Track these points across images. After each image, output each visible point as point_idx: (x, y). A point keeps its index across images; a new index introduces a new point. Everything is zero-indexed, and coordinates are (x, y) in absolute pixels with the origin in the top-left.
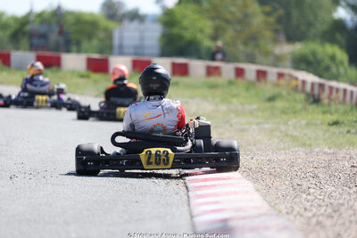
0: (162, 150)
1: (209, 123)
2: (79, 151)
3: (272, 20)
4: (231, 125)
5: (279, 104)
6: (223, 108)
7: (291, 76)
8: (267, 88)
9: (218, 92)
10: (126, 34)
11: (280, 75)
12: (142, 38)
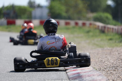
0: (54, 58)
1: (75, 45)
2: (16, 61)
5: (91, 34)
8: (86, 28)
11: (91, 24)
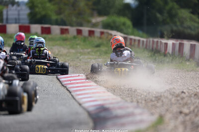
3: (90, 3)
4: (80, 60)
5: (103, 49)
6: (73, 51)
7: (108, 33)
8: (96, 40)
9: (68, 43)
10: (10, 13)
11: (102, 33)
12: (19, 15)
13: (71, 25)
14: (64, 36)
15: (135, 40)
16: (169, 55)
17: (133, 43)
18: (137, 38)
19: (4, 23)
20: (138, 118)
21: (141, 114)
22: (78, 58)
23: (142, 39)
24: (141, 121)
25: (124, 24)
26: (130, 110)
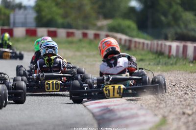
6: (78, 54)
7: (113, 36)
9: (74, 46)
13: (77, 28)
14: (70, 39)
15: (139, 43)
16: (172, 57)
17: (137, 45)
18: (141, 41)
19: (11, 27)
20: (142, 119)
21: (144, 115)
22: (83, 61)
23: (146, 42)
24: (145, 122)
25: (129, 27)
26: (134, 111)
